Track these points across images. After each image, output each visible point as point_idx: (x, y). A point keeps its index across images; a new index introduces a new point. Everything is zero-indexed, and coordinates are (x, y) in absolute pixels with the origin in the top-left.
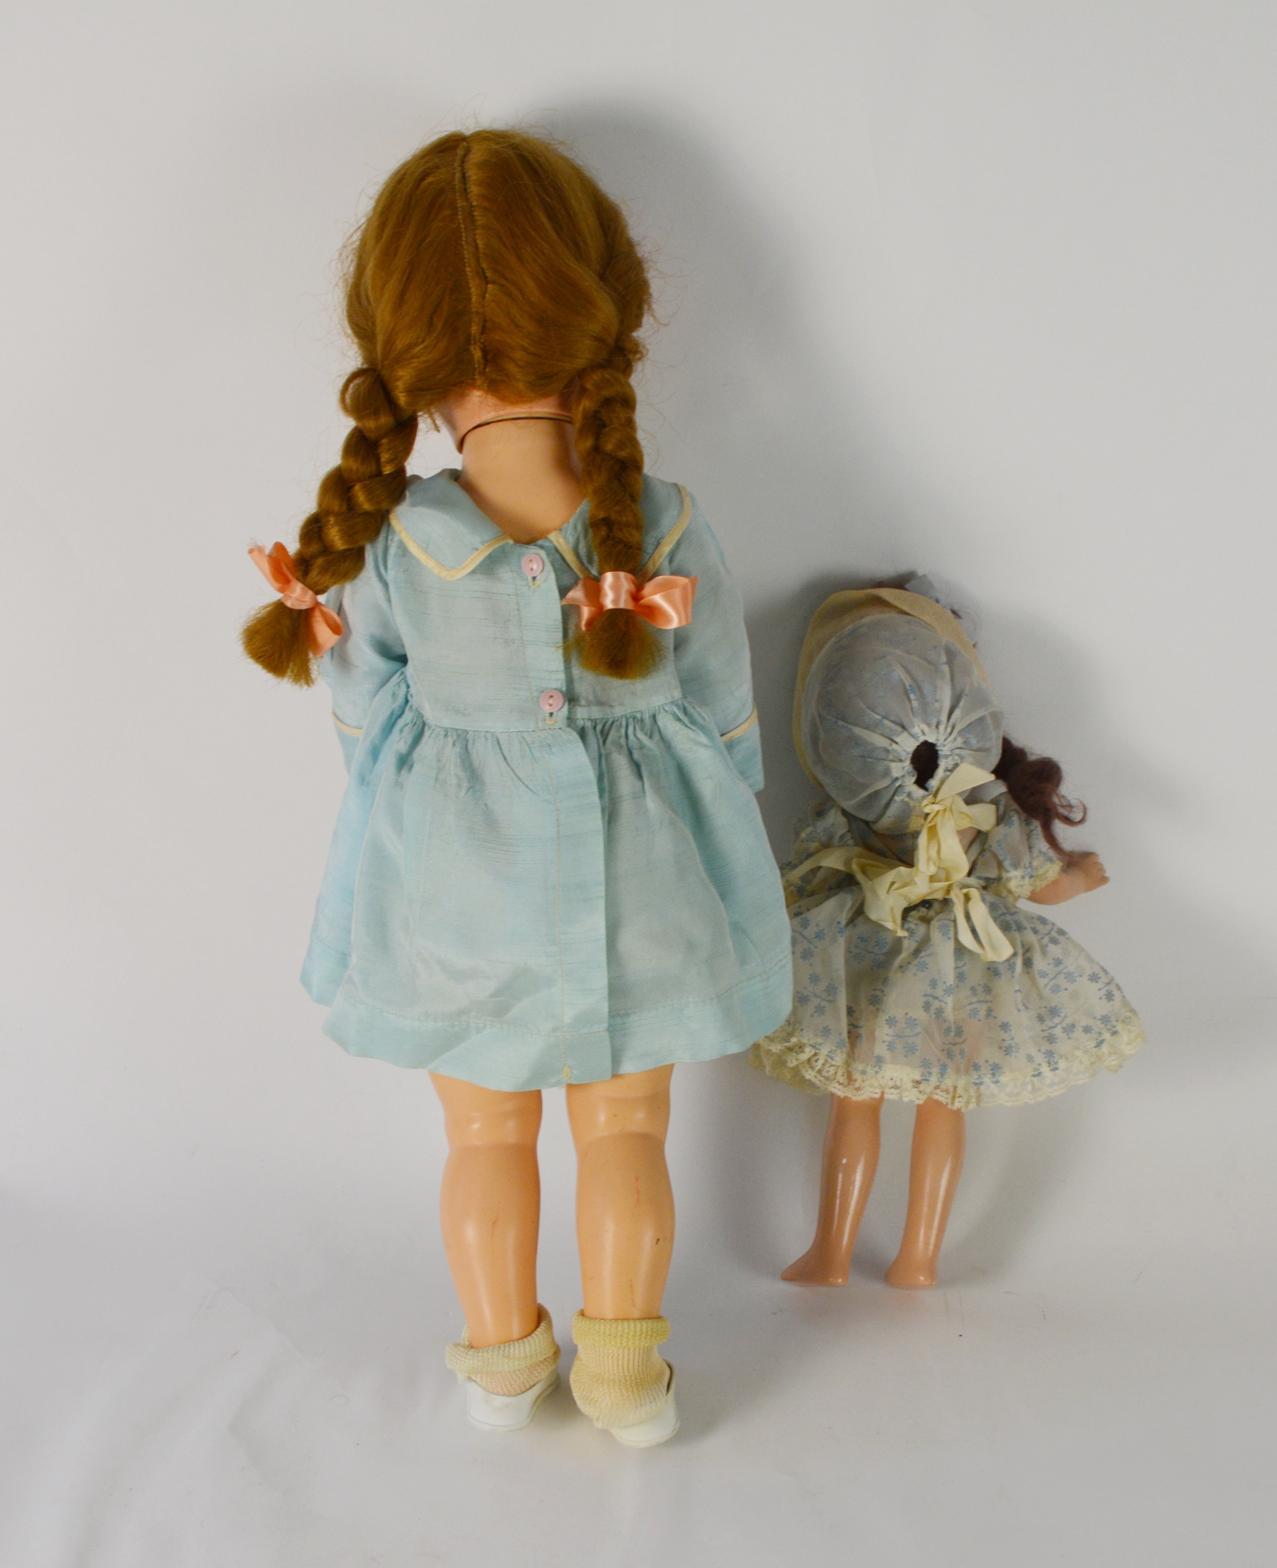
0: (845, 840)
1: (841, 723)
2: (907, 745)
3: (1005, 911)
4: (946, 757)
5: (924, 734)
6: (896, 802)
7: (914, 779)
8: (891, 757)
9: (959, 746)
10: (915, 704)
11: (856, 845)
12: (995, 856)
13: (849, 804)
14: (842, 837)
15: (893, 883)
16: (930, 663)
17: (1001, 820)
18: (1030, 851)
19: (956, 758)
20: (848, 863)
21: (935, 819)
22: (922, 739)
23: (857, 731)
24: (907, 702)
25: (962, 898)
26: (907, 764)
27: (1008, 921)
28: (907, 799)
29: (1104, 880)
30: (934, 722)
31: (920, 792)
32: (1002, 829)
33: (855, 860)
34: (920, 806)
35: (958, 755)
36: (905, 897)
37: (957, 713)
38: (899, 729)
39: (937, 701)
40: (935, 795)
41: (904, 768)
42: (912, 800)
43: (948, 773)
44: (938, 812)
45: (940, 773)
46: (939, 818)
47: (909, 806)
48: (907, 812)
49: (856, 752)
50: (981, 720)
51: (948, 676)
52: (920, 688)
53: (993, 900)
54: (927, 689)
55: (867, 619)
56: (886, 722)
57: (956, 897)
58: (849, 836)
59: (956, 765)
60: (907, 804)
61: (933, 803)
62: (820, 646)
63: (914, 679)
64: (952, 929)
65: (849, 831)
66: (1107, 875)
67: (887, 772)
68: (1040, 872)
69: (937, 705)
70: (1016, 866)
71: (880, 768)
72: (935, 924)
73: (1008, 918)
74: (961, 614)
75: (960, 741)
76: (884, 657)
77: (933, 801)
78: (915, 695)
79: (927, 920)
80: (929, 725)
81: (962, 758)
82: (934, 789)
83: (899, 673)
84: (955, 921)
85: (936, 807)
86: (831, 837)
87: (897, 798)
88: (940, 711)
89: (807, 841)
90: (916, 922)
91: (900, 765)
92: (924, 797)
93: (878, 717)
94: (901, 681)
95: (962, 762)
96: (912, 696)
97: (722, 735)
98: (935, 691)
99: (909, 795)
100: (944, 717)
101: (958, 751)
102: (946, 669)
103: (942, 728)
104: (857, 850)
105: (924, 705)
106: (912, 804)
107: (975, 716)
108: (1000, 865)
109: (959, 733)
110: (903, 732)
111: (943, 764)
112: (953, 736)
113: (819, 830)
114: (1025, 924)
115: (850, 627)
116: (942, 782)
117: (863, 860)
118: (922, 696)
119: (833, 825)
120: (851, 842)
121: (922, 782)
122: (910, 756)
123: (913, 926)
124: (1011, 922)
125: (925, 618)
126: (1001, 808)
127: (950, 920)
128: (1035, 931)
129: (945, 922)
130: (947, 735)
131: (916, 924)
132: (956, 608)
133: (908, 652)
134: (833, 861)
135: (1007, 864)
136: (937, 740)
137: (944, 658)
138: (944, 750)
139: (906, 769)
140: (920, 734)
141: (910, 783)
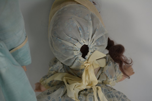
0: (62, 70)
1: (58, 39)
2: (79, 46)
3: (109, 92)
4: (91, 49)
5: (84, 42)
6: (76, 62)
7: (81, 56)
8: (74, 49)
9: (95, 45)
10: (81, 33)
11: (65, 72)
12: (106, 75)
13: (63, 61)
14: (61, 70)
15: (76, 86)
16: (86, 20)
17: (107, 63)
18: (115, 72)
19: (94, 49)
20: (62, 78)
21: (88, 67)
22: (83, 44)
23: (63, 41)
24: (79, 33)
25: (96, 89)
26: (79, 51)
27: (109, 95)
28: (79, 61)
29: (133, 73)
30: (87, 39)
31: (83, 59)
32: (108, 66)
33: (64, 77)
34: (83, 63)
35: (94, 48)
36: (79, 89)
37: (94, 36)
38: (76, 41)
39: (88, 32)
40: (88, 60)
41: (78, 53)
42: (81, 61)
43: (92, 53)
44: (88, 66)
45: (89, 53)
46: (89, 67)
47: (80, 63)
48: (79, 64)
49: (64, 47)
50: (102, 37)
51: (92, 24)
52: (83, 29)
53: (105, 88)
54: (85, 28)
55: (67, 6)
56: (72, 39)
57: (94, 89)
58: (63, 69)
59: (94, 51)
60: (80, 62)
61: (87, 63)
62: (54, 14)
63: (81, 25)
64: (93, 99)
65: (63, 68)
66: (134, 71)
67: (73, 54)
68: (118, 77)
69: (88, 33)
70: (111, 77)
71: (71, 52)
72: (88, 97)
73: (109, 94)
74: (96, 3)
75: (95, 44)
76: (71, 18)
77: (87, 62)
78: (81, 31)
79: (86, 95)
80: (86, 40)
81: (96, 49)
82: (87, 59)
83: (76, 24)
84: (94, 96)
85: (88, 64)
86: (58, 70)
87: (76, 61)
88: (89, 35)
89: (51, 71)
90: (82, 96)
91: (77, 52)
92: (84, 61)
93: (70, 38)
94: (77, 26)
95: (96, 50)
96: (80, 31)
97: (10, 51)
98: (88, 29)
99: (80, 60)
100: (90, 37)
101: (95, 47)
102: (91, 21)
103: (90, 40)
104: (65, 74)
105: (84, 34)
106: (81, 62)
107: (100, 36)
108: (107, 77)
109: (95, 41)
110: (77, 42)
111: (90, 51)
112: (93, 43)
113: (54, 68)
114: (114, 95)
115: (62, 8)
116: (90, 56)
117: (67, 78)
118: (83, 31)
119: (58, 66)
120: (64, 71)
121: (84, 56)
122: (80, 49)
123: (81, 97)
124: (110, 95)
125: (85, 5)
126: (107, 60)
127: (92, 96)
128: (117, 97)
129: (91, 97)
130: (91, 43)
131: (82, 97)
132: (94, 1)
133: (79, 17)
134: (58, 78)
135: (109, 77)
136: (88, 44)
137: (90, 18)
138: (90, 47)
139: (79, 53)
140: (83, 42)
141: (80, 57)
